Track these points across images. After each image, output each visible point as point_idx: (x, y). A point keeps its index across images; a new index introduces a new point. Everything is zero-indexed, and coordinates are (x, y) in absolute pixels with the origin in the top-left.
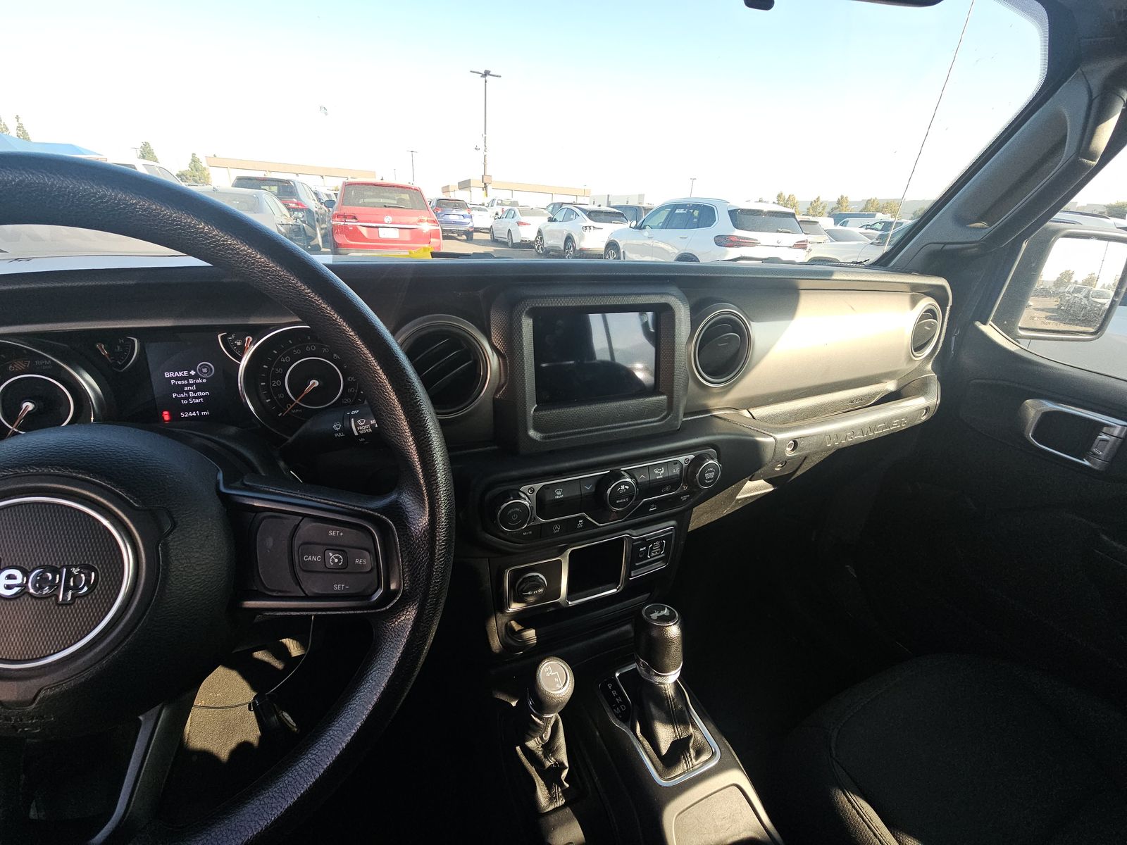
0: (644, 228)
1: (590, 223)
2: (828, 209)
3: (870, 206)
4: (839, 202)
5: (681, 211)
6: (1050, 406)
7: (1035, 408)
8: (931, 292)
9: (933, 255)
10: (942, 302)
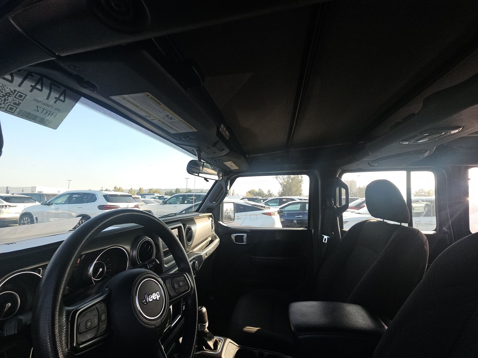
0: (51, 204)
1: (6, 203)
2: (136, 192)
3: (151, 191)
4: (140, 190)
5: (77, 196)
6: (235, 235)
7: (233, 236)
8: (210, 216)
9: (208, 209)
10: (212, 218)
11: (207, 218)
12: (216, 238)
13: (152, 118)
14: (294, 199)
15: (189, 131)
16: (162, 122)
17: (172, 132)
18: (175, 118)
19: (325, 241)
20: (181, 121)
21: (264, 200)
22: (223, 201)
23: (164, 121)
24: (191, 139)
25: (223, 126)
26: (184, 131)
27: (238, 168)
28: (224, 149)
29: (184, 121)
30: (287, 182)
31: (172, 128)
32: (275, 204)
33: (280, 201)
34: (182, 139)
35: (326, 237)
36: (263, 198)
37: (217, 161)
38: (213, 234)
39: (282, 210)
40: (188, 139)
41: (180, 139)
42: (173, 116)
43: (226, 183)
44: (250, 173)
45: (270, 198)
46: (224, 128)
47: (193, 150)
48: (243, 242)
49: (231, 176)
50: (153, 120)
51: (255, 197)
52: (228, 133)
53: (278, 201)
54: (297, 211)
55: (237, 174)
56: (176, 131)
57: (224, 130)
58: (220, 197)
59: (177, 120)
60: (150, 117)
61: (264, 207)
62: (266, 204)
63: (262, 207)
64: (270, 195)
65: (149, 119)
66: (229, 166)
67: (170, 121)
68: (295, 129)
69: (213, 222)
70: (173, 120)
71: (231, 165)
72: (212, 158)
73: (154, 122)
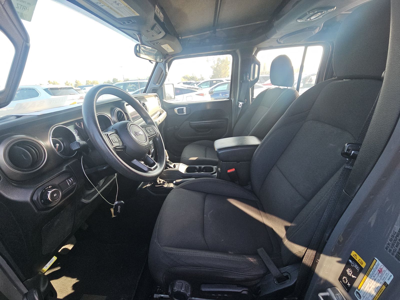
6: (177, 108)
7: (176, 110)
8: (156, 96)
9: (153, 90)
10: (158, 97)
11: (154, 97)
12: (163, 112)
13: (102, 4)
14: (222, 80)
15: (132, 16)
16: (111, 8)
17: (118, 16)
18: (121, 3)
19: (240, 106)
20: (127, 6)
21: (197, 84)
22: (164, 83)
23: (112, 6)
24: (133, 23)
25: (157, 7)
26: (128, 16)
27: (173, 51)
28: (161, 32)
29: (129, 6)
30: (218, 65)
31: (118, 13)
32: (207, 87)
33: (211, 83)
34: (126, 23)
35: (241, 103)
36: (196, 82)
37: (156, 44)
38: (161, 109)
39: (212, 91)
40: (131, 23)
41: (124, 23)
42: (120, 2)
43: (164, 66)
44: (184, 56)
45: (202, 81)
46: (159, 10)
47: (134, 34)
48: (183, 113)
49: (168, 59)
50: (103, 6)
51: (189, 82)
52: (162, 15)
53: (209, 83)
54: (225, 90)
55: (173, 57)
56: (121, 15)
57: (159, 11)
58: (162, 79)
59: (123, 5)
60: (100, 3)
61: (198, 89)
62: (199, 86)
63: (196, 89)
64: (203, 79)
65: (99, 5)
66: (166, 49)
67: (117, 6)
68: (220, 7)
69: (159, 100)
70: (119, 6)
71: (168, 48)
72: (150, 41)
73: (104, 8)
